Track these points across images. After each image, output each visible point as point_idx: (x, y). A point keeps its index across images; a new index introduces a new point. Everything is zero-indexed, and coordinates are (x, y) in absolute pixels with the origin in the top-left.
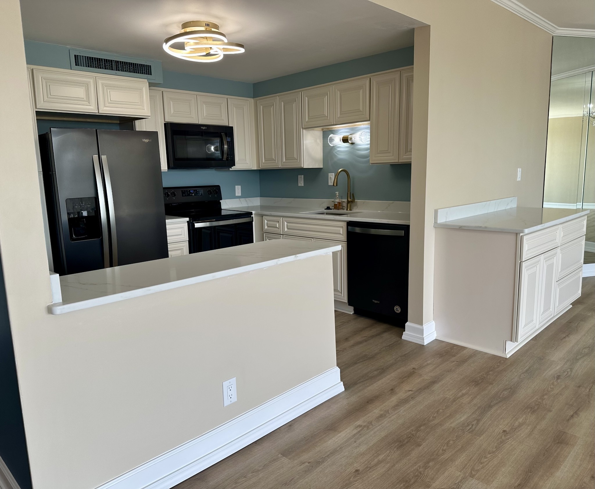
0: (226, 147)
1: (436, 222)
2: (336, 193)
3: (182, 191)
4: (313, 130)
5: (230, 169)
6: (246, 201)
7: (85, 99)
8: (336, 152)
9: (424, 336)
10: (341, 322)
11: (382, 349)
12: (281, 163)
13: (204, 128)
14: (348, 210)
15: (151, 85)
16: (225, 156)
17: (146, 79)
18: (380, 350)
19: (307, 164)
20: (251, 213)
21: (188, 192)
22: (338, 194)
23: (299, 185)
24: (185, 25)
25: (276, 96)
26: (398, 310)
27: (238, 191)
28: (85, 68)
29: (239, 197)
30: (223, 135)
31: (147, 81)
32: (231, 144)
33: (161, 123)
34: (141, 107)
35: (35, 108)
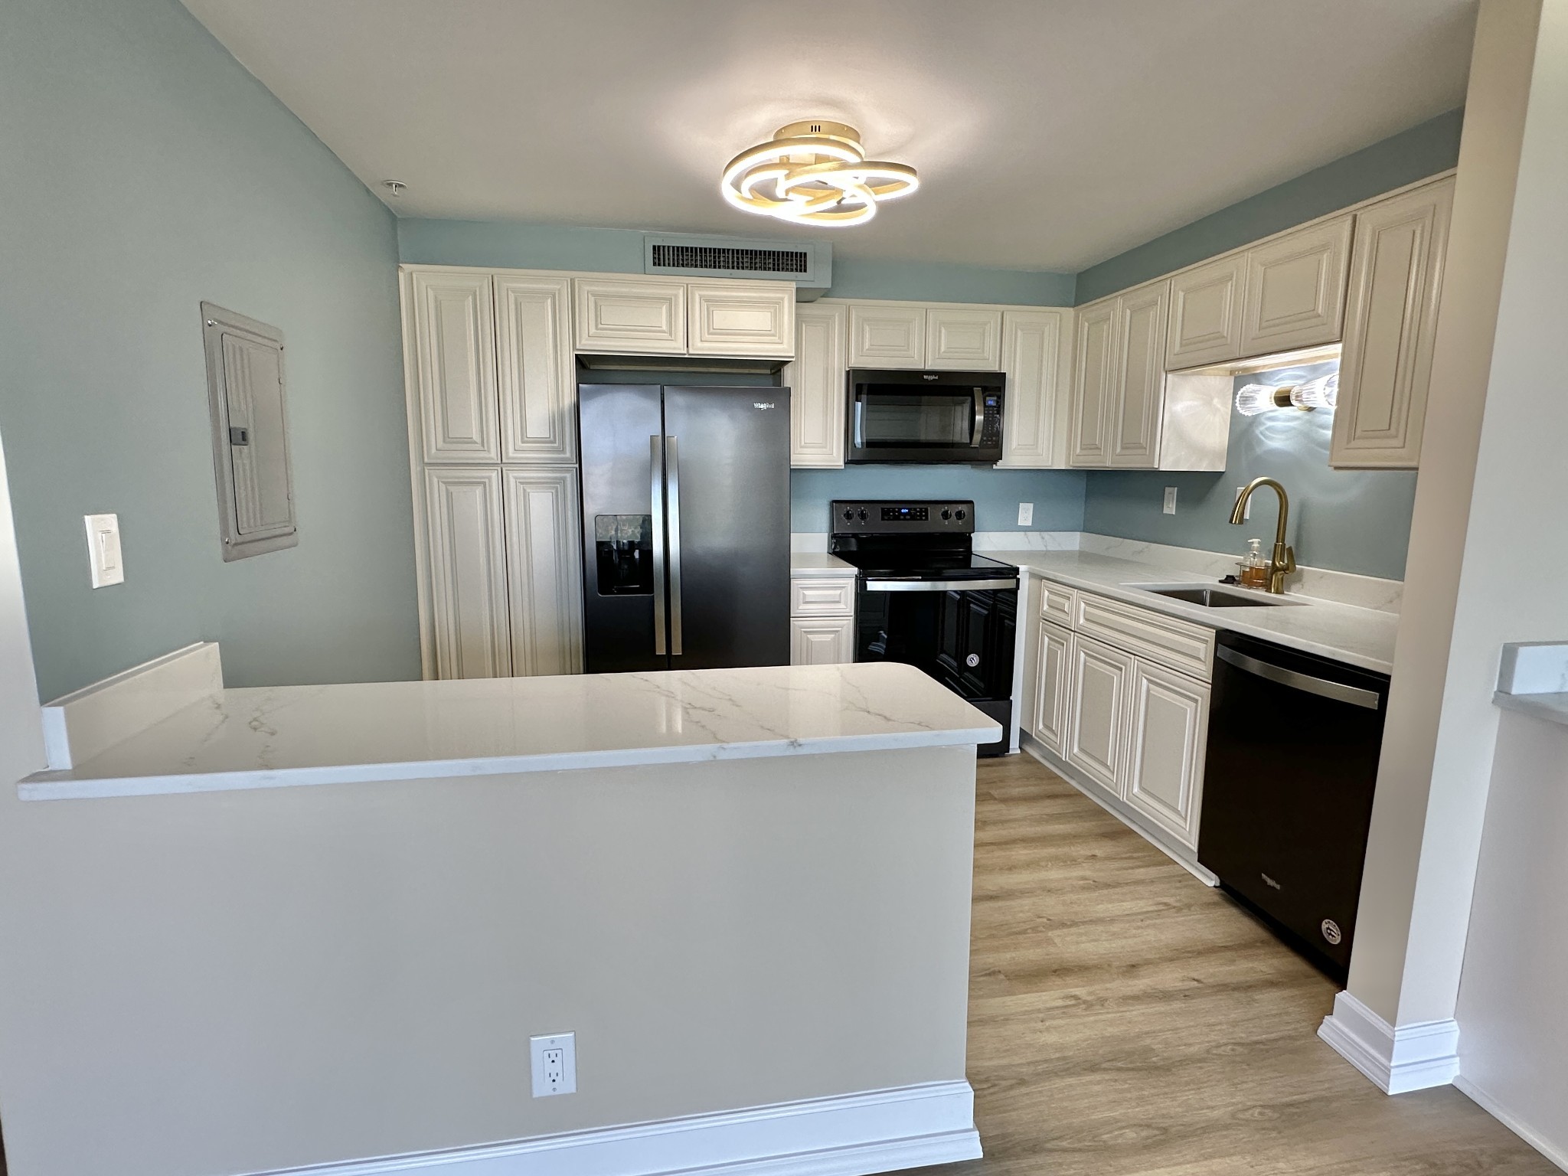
0: (979, 418)
1: (1504, 689)
2: (1253, 543)
3: (883, 509)
4: (1198, 374)
5: (995, 467)
6: (1043, 538)
7: (663, 328)
8: (1261, 433)
9: (1392, 1064)
10: (1160, 904)
11: (1218, 1046)
12: (1108, 460)
13: (931, 378)
14: (1271, 592)
15: (803, 297)
16: (977, 437)
17: (792, 281)
18: (1208, 1051)
19: (1170, 459)
20: (1017, 570)
21: (897, 512)
22: (1256, 545)
23: (1167, 511)
25: (1117, 297)
26: (1333, 936)
27: (1026, 514)
28: (671, 268)
29: (1025, 529)
30: (977, 391)
31: (794, 285)
32: (996, 412)
33: (840, 369)
34: (776, 339)
35: (574, 348)
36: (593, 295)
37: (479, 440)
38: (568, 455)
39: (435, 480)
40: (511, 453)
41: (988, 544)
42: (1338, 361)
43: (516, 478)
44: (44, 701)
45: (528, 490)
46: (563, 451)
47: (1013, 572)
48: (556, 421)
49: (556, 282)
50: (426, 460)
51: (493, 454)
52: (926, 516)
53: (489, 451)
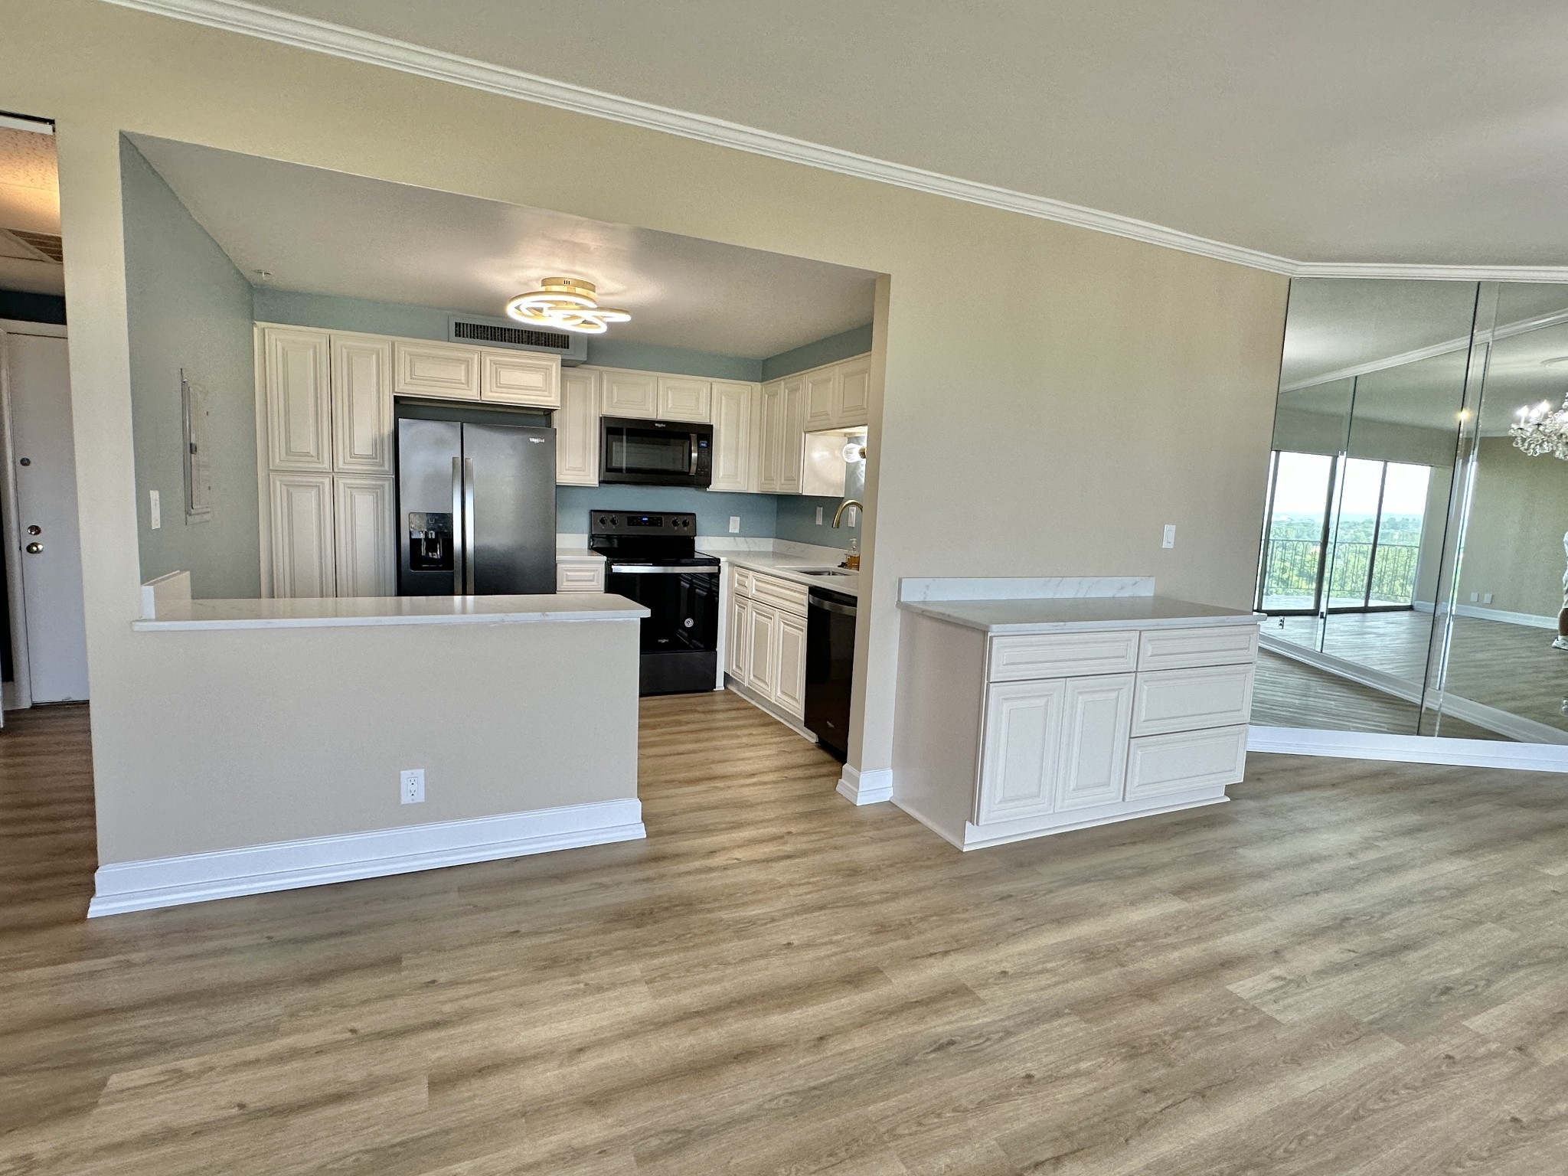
0: (695, 455)
1: (899, 600)
3: (629, 517)
4: (825, 434)
5: (707, 489)
6: (747, 542)
7: (463, 381)
9: (859, 795)
12: (780, 487)
13: (660, 426)
15: (565, 364)
16: (693, 468)
19: (809, 488)
20: (719, 560)
21: (639, 520)
23: (817, 523)
24: (545, 282)
25: (781, 380)
27: (735, 524)
28: (469, 339)
29: (734, 535)
30: (694, 436)
31: (559, 357)
32: (707, 451)
33: (595, 416)
34: (546, 393)
35: (394, 391)
36: (409, 354)
37: (315, 454)
38: (386, 467)
39: (278, 483)
40: (340, 464)
41: (705, 545)
42: (866, 435)
43: (344, 484)
44: (143, 582)
45: (354, 494)
46: (382, 465)
47: (715, 562)
48: (377, 443)
49: (381, 343)
50: (271, 468)
51: (326, 465)
52: (661, 523)
53: (323, 463)
